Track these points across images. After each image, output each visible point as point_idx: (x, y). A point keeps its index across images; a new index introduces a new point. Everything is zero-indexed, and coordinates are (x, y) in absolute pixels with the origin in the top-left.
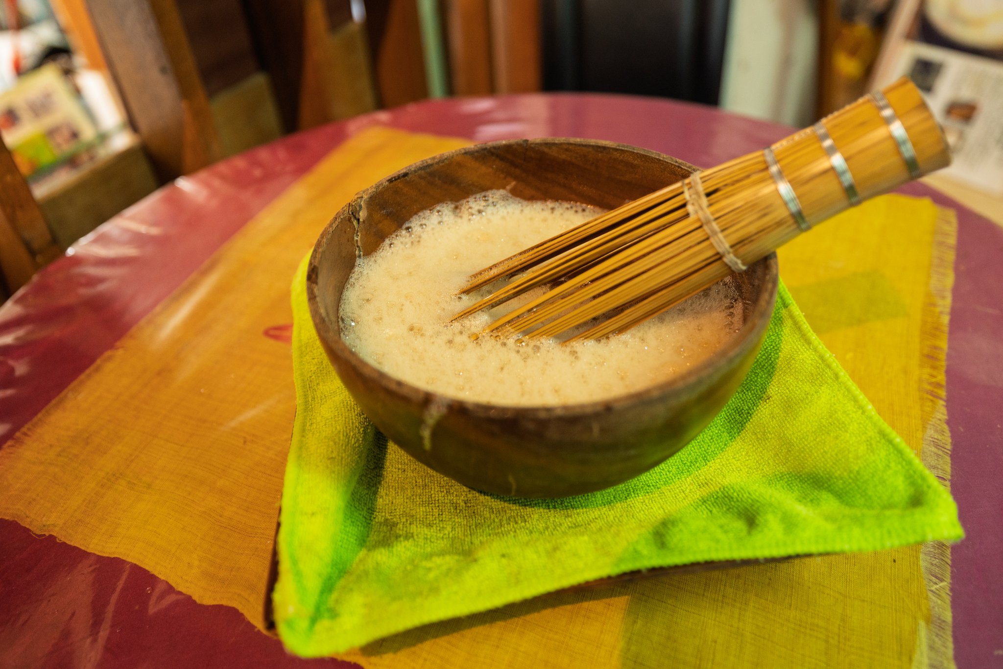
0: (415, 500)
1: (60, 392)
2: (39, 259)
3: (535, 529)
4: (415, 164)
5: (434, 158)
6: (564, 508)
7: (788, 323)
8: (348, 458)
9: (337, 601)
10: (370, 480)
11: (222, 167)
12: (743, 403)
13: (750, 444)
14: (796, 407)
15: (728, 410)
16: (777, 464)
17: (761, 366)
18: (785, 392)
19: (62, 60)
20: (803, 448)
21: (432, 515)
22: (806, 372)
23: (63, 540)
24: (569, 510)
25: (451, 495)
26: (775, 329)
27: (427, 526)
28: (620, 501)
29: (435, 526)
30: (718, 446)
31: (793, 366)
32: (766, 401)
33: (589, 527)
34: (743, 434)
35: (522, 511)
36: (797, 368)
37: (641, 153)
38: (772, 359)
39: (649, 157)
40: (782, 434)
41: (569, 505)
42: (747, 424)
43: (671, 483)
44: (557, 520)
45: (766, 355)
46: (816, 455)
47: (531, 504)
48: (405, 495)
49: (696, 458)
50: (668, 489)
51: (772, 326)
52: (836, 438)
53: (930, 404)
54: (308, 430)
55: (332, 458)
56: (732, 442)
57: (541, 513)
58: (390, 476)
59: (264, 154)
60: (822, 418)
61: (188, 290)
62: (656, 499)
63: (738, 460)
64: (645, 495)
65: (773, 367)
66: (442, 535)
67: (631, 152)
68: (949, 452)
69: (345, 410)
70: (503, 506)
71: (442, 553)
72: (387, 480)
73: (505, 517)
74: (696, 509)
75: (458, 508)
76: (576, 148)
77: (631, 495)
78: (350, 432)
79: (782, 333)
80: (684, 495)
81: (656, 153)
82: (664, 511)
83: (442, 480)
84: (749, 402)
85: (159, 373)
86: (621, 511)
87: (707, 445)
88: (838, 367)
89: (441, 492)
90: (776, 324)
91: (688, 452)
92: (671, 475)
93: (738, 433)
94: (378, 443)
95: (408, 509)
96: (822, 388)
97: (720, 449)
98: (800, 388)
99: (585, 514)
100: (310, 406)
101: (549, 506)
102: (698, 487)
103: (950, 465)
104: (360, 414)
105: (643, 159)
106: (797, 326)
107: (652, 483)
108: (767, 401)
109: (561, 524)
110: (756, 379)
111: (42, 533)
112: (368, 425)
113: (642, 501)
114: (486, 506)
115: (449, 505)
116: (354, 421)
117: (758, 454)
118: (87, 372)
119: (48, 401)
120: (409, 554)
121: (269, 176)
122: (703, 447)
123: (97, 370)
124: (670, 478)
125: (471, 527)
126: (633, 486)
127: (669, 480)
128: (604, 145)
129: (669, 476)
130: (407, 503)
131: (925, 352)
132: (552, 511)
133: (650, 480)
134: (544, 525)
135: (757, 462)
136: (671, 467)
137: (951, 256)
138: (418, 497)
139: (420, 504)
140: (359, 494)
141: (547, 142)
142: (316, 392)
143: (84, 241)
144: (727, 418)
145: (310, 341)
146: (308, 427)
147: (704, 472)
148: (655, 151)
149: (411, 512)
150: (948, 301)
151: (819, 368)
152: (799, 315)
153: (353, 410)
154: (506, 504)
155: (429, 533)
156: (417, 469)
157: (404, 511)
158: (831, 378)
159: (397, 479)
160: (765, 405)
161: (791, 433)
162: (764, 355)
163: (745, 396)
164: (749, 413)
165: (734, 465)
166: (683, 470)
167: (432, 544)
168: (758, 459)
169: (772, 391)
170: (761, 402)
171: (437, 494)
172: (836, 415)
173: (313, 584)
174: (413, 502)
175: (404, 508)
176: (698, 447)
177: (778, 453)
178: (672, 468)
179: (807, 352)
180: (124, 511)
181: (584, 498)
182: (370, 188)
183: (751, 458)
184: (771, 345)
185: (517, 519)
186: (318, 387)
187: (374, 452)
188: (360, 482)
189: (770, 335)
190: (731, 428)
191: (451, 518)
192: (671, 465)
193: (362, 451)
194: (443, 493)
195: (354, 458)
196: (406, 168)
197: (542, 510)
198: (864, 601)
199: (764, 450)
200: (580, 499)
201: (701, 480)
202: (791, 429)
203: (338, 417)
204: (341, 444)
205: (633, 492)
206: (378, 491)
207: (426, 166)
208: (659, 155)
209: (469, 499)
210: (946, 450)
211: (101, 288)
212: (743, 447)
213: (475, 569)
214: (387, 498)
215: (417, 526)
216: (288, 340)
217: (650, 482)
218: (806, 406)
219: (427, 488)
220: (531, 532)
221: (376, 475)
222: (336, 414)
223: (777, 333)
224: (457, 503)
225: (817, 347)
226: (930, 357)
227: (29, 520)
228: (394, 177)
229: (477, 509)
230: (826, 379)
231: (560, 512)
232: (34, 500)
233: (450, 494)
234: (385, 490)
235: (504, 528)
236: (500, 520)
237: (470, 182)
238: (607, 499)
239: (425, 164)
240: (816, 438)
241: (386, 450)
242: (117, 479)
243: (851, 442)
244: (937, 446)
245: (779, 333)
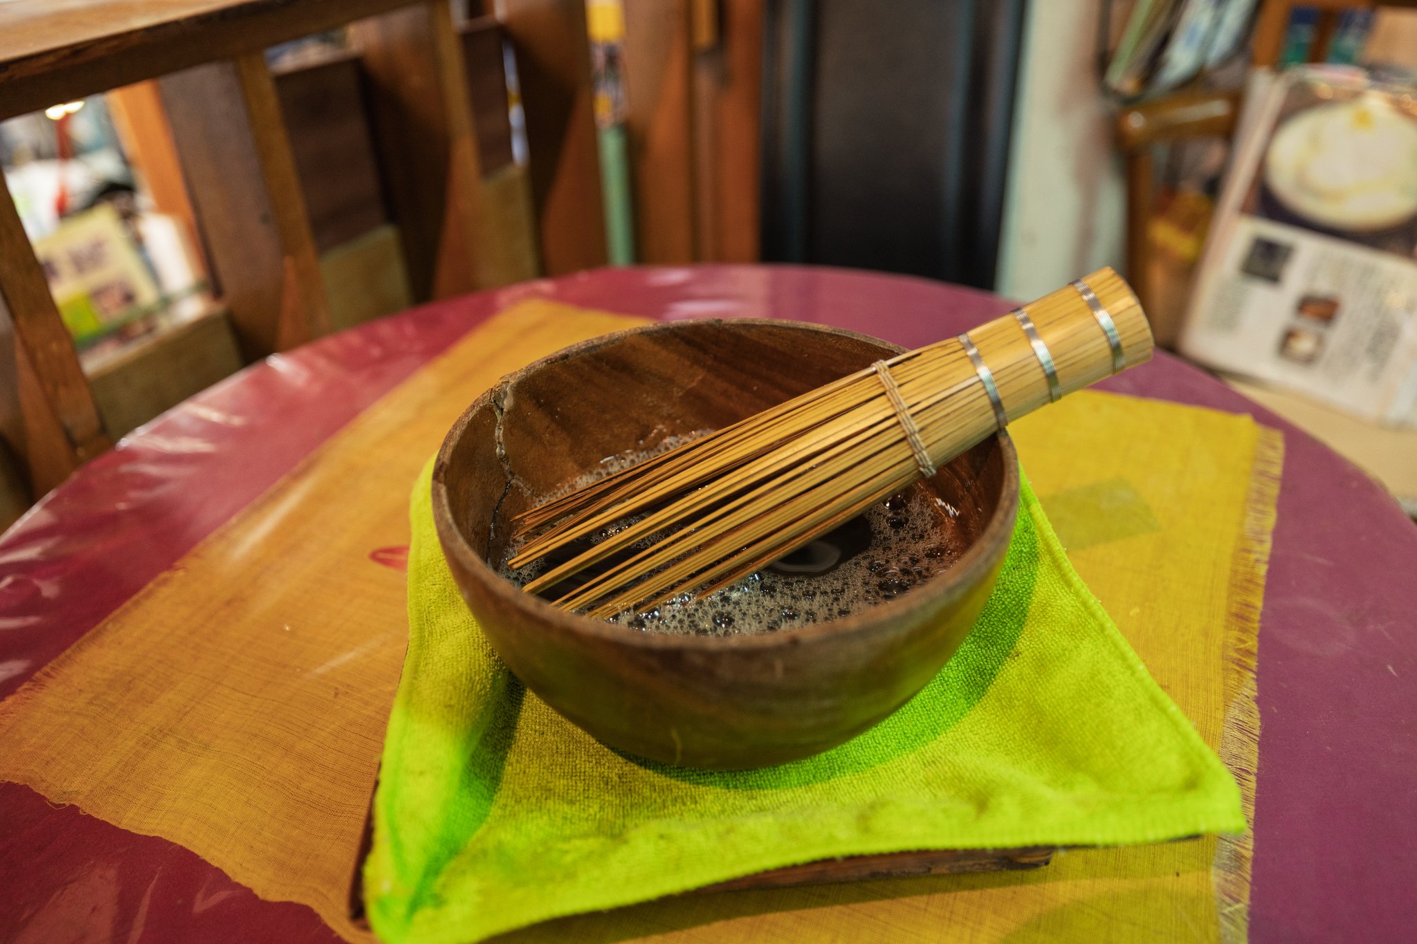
0: (554, 771)
1: (97, 623)
2: (81, 452)
3: (708, 813)
4: (578, 344)
5: (601, 338)
6: (748, 788)
7: (1046, 560)
8: (470, 708)
9: (444, 886)
10: (498, 743)
11: (330, 344)
12: (986, 661)
13: (992, 714)
14: (1050, 666)
15: (967, 669)
16: (1025, 739)
17: (1010, 614)
18: (1038, 647)
19: (122, 200)
20: (1057, 718)
21: (576, 790)
22: (1065, 622)
23: (88, 811)
24: (753, 791)
25: (602, 767)
26: (1029, 567)
27: (568, 803)
28: (821, 781)
29: (578, 804)
30: (952, 715)
31: (1049, 614)
32: (1014, 659)
33: (778, 811)
34: (984, 700)
35: (693, 790)
36: (1054, 616)
37: (862, 340)
38: (1024, 605)
39: (872, 345)
40: (1032, 701)
41: (755, 784)
42: (989, 688)
43: (889, 761)
44: (737, 803)
45: (1017, 599)
46: (1072, 726)
47: (705, 782)
48: (542, 763)
49: (923, 731)
50: (884, 768)
51: (1026, 564)
52: (1098, 705)
53: (1236, 676)
54: (422, 671)
55: (450, 706)
56: (970, 710)
57: (717, 793)
58: (523, 739)
59: (385, 329)
60: (1083, 681)
61: (275, 498)
62: (868, 781)
63: (976, 734)
64: (854, 775)
65: (1025, 616)
66: (586, 816)
67: (849, 338)
68: (1257, 739)
69: (470, 648)
70: (669, 783)
71: (585, 836)
72: (520, 744)
73: (670, 797)
74: (917, 793)
75: (609, 783)
76: (782, 332)
77: (836, 774)
78: (475, 676)
79: (1037, 572)
80: (904, 776)
81: (880, 341)
82: (876, 794)
83: (591, 747)
84: (994, 660)
85: (229, 603)
86: (821, 794)
87: (938, 714)
88: (1104, 616)
89: (589, 762)
90: (1031, 562)
91: (913, 723)
92: (889, 750)
93: (978, 699)
94: (511, 696)
95: (545, 781)
96: (1084, 642)
97: (954, 719)
98: (1056, 643)
99: (775, 797)
100: (427, 643)
101: (728, 785)
102: (923, 766)
103: (1257, 755)
104: (489, 655)
105: (864, 348)
106: (1056, 565)
107: (863, 760)
108: (1016, 658)
109: (742, 808)
110: (1003, 630)
111: (62, 803)
112: (499, 670)
113: (849, 782)
114: (646, 783)
115: (598, 778)
116: (482, 663)
117: (1002, 727)
118: (135, 598)
119: (81, 634)
120: (541, 834)
121: (391, 355)
122: (933, 717)
123: (149, 595)
124: (888, 754)
125: (625, 808)
126: (839, 763)
127: (887, 756)
128: (816, 329)
129: (886, 751)
130: (543, 773)
131: (1234, 610)
132: (732, 792)
133: (862, 755)
134: (720, 808)
135: (1000, 736)
136: (889, 741)
137: (1274, 490)
138: (558, 767)
139: (560, 775)
140: (481, 757)
141: (744, 323)
142: (434, 625)
143: (141, 431)
144: (965, 680)
145: (432, 562)
146: (421, 668)
147: (932, 747)
148: (879, 339)
149: (548, 785)
150: (1267, 546)
151: (1081, 617)
152: (1059, 550)
153: (481, 649)
154: (673, 781)
155: (569, 812)
156: (560, 732)
157: (540, 784)
158: (1095, 631)
159: (533, 743)
160: (1013, 663)
161: (1043, 699)
162: (1014, 600)
163: (989, 653)
164: (992, 673)
165: (971, 740)
166: (905, 744)
167: (573, 826)
168: (1001, 732)
169: (1022, 646)
170: (1008, 659)
171: (584, 764)
172: (1099, 677)
173: (416, 860)
174: (551, 772)
175: (539, 780)
176: (927, 716)
177: (1027, 725)
178: (892, 742)
179: (1068, 596)
180: (171, 777)
181: (774, 777)
182: (520, 371)
183: (992, 731)
184: (1024, 587)
185: (685, 800)
186: (438, 620)
187: (504, 707)
188: (484, 742)
189: (1022, 574)
190: (970, 693)
191: (600, 795)
192: (891, 739)
193: (488, 702)
194: (591, 764)
195: (478, 709)
196: (566, 348)
197: (718, 790)
198: (1134, 924)
199: (1009, 721)
200: (770, 777)
201: (928, 758)
202: (1043, 693)
203: (461, 657)
204: (462, 690)
205: (839, 770)
206: (507, 756)
207: (592, 347)
208: (884, 344)
209: (625, 773)
210: (1252, 736)
211: (160, 492)
212: (983, 717)
213: (624, 852)
214: (518, 765)
215: (554, 802)
216: (402, 566)
217: (861, 758)
218: (1062, 664)
219: (571, 756)
220: (702, 815)
221: (506, 736)
222: (459, 653)
223: (1031, 572)
224: (608, 777)
225: (1079, 591)
226: (1239, 617)
227: (44, 785)
228: (550, 360)
229: (635, 785)
230: (1089, 632)
231: (742, 793)
232: (53, 759)
233: (600, 765)
234: (516, 757)
235: (668, 809)
236: (664, 800)
237: (647, 369)
238: (805, 778)
239: (590, 345)
240: (1074, 705)
241: (521, 706)
242: (165, 735)
243: (1115, 711)
244: (1241, 730)
245: (1034, 572)
